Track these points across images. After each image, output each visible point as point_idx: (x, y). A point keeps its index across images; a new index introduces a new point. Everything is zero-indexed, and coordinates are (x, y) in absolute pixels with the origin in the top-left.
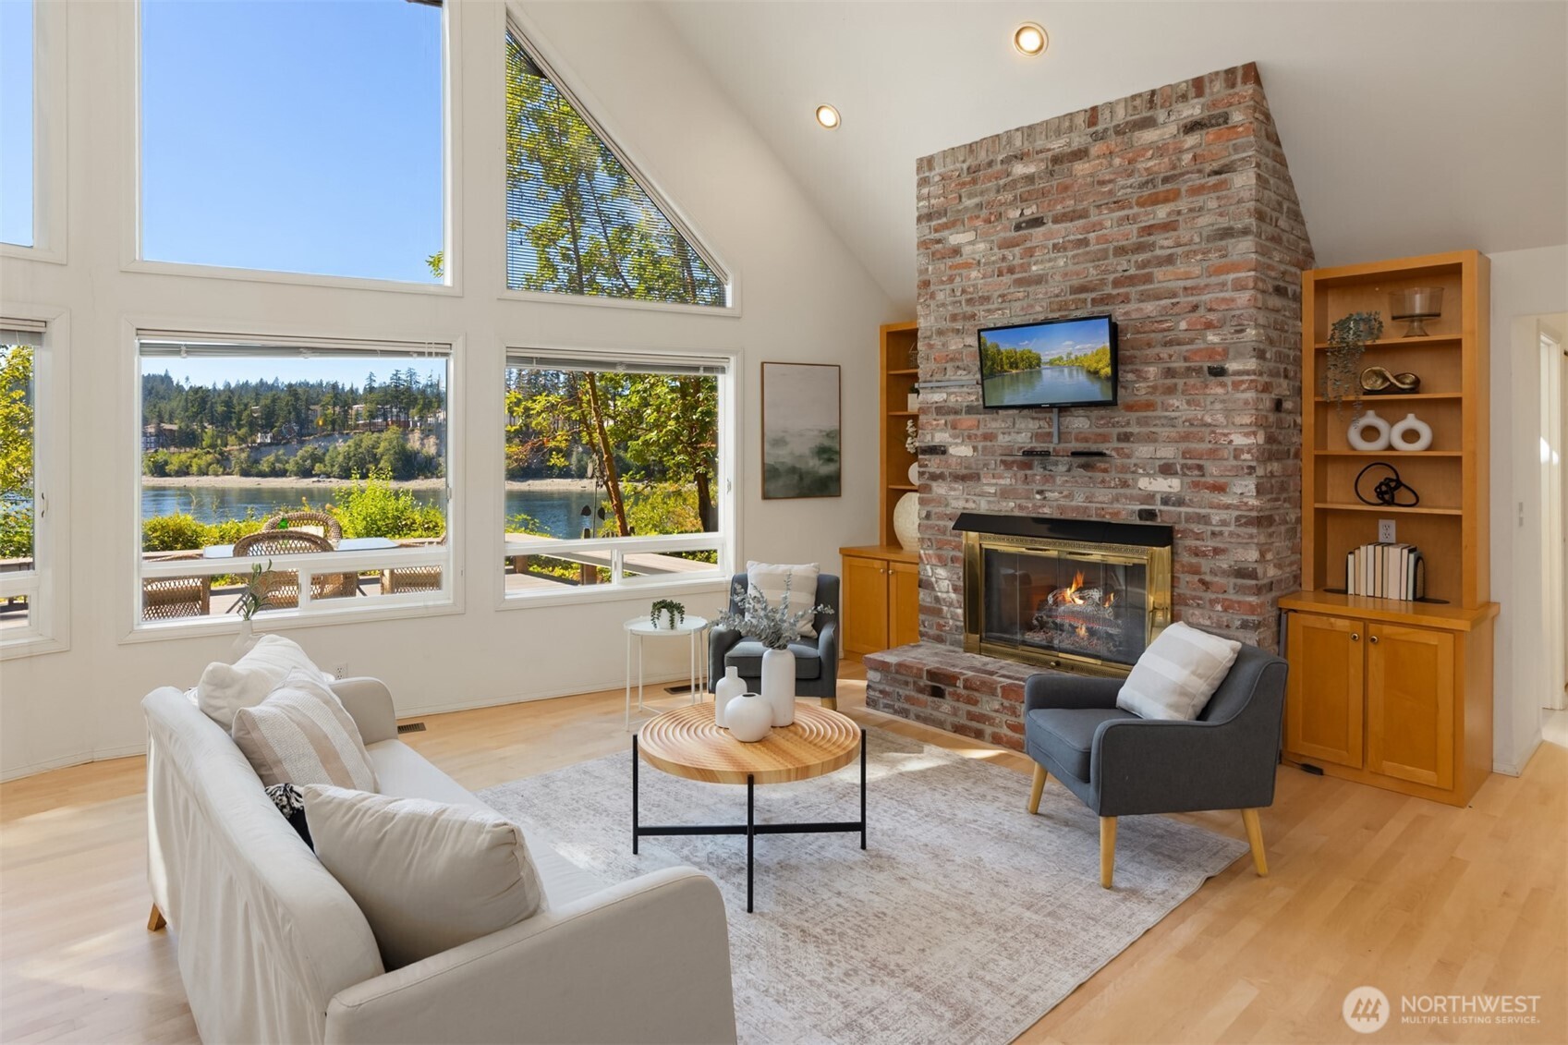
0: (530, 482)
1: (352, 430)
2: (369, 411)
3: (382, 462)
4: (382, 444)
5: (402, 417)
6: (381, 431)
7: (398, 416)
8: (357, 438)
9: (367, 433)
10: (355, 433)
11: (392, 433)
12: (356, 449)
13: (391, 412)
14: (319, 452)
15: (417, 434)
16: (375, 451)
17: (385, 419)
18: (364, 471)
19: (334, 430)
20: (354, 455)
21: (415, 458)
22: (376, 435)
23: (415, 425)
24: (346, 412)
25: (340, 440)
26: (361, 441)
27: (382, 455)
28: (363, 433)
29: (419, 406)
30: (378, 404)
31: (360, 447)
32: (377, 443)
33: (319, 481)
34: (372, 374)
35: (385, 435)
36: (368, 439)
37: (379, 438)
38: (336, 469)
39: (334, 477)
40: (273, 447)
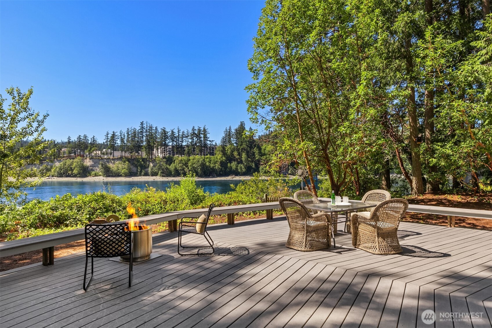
0: (133, 178)
1: (62, 158)
2: (69, 151)
3: (74, 170)
4: (74, 164)
5: (82, 153)
6: (74, 159)
7: (80, 153)
8: (64, 161)
9: (68, 160)
10: (63, 160)
11: (78, 159)
12: (64, 166)
13: (78, 151)
14: (49, 167)
15: (88, 160)
16: (71, 166)
17: (75, 154)
18: (67, 174)
19: (54, 159)
20: (63, 168)
21: (87, 169)
22: (72, 160)
23: (87, 156)
24: (59, 151)
25: (57, 162)
26: (66, 162)
27: (74, 168)
28: (67, 159)
29: (89, 149)
30: (72, 148)
31: (66, 165)
32: (72, 163)
33: (49, 178)
34: (69, 137)
35: (75, 160)
36: (69, 162)
37: (73, 161)
38: (56, 174)
39: (55, 177)
40: (30, 165)
